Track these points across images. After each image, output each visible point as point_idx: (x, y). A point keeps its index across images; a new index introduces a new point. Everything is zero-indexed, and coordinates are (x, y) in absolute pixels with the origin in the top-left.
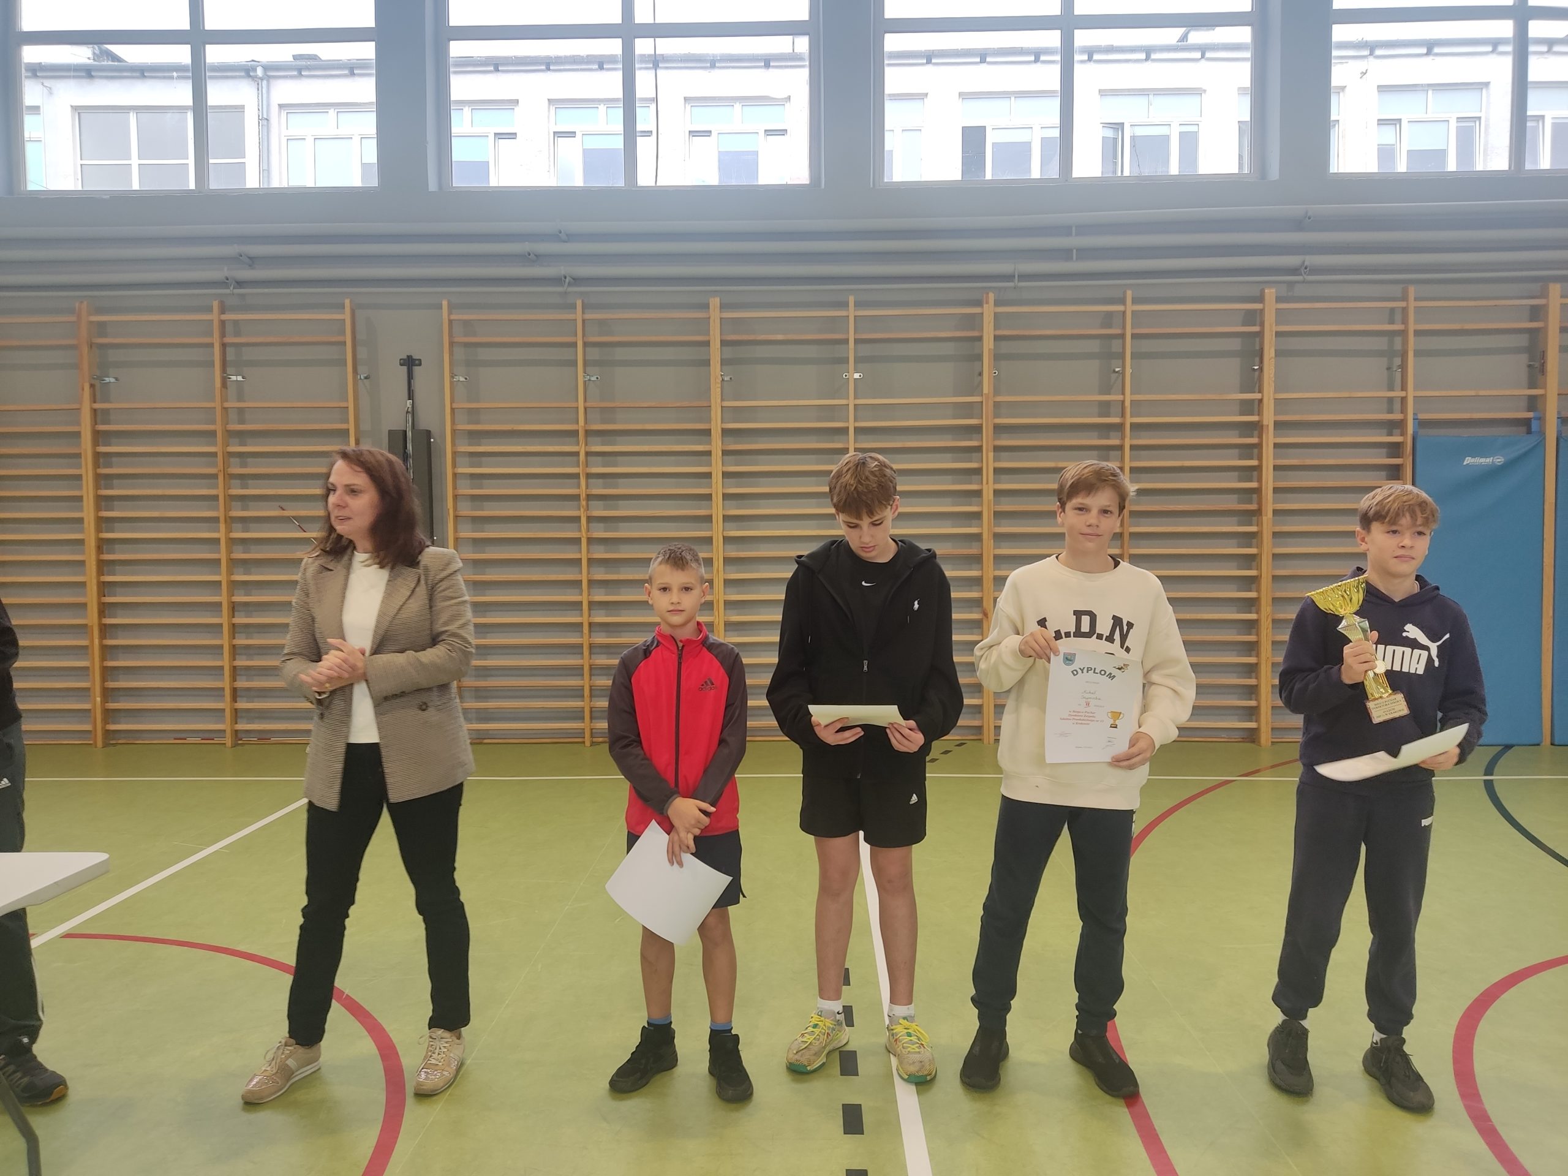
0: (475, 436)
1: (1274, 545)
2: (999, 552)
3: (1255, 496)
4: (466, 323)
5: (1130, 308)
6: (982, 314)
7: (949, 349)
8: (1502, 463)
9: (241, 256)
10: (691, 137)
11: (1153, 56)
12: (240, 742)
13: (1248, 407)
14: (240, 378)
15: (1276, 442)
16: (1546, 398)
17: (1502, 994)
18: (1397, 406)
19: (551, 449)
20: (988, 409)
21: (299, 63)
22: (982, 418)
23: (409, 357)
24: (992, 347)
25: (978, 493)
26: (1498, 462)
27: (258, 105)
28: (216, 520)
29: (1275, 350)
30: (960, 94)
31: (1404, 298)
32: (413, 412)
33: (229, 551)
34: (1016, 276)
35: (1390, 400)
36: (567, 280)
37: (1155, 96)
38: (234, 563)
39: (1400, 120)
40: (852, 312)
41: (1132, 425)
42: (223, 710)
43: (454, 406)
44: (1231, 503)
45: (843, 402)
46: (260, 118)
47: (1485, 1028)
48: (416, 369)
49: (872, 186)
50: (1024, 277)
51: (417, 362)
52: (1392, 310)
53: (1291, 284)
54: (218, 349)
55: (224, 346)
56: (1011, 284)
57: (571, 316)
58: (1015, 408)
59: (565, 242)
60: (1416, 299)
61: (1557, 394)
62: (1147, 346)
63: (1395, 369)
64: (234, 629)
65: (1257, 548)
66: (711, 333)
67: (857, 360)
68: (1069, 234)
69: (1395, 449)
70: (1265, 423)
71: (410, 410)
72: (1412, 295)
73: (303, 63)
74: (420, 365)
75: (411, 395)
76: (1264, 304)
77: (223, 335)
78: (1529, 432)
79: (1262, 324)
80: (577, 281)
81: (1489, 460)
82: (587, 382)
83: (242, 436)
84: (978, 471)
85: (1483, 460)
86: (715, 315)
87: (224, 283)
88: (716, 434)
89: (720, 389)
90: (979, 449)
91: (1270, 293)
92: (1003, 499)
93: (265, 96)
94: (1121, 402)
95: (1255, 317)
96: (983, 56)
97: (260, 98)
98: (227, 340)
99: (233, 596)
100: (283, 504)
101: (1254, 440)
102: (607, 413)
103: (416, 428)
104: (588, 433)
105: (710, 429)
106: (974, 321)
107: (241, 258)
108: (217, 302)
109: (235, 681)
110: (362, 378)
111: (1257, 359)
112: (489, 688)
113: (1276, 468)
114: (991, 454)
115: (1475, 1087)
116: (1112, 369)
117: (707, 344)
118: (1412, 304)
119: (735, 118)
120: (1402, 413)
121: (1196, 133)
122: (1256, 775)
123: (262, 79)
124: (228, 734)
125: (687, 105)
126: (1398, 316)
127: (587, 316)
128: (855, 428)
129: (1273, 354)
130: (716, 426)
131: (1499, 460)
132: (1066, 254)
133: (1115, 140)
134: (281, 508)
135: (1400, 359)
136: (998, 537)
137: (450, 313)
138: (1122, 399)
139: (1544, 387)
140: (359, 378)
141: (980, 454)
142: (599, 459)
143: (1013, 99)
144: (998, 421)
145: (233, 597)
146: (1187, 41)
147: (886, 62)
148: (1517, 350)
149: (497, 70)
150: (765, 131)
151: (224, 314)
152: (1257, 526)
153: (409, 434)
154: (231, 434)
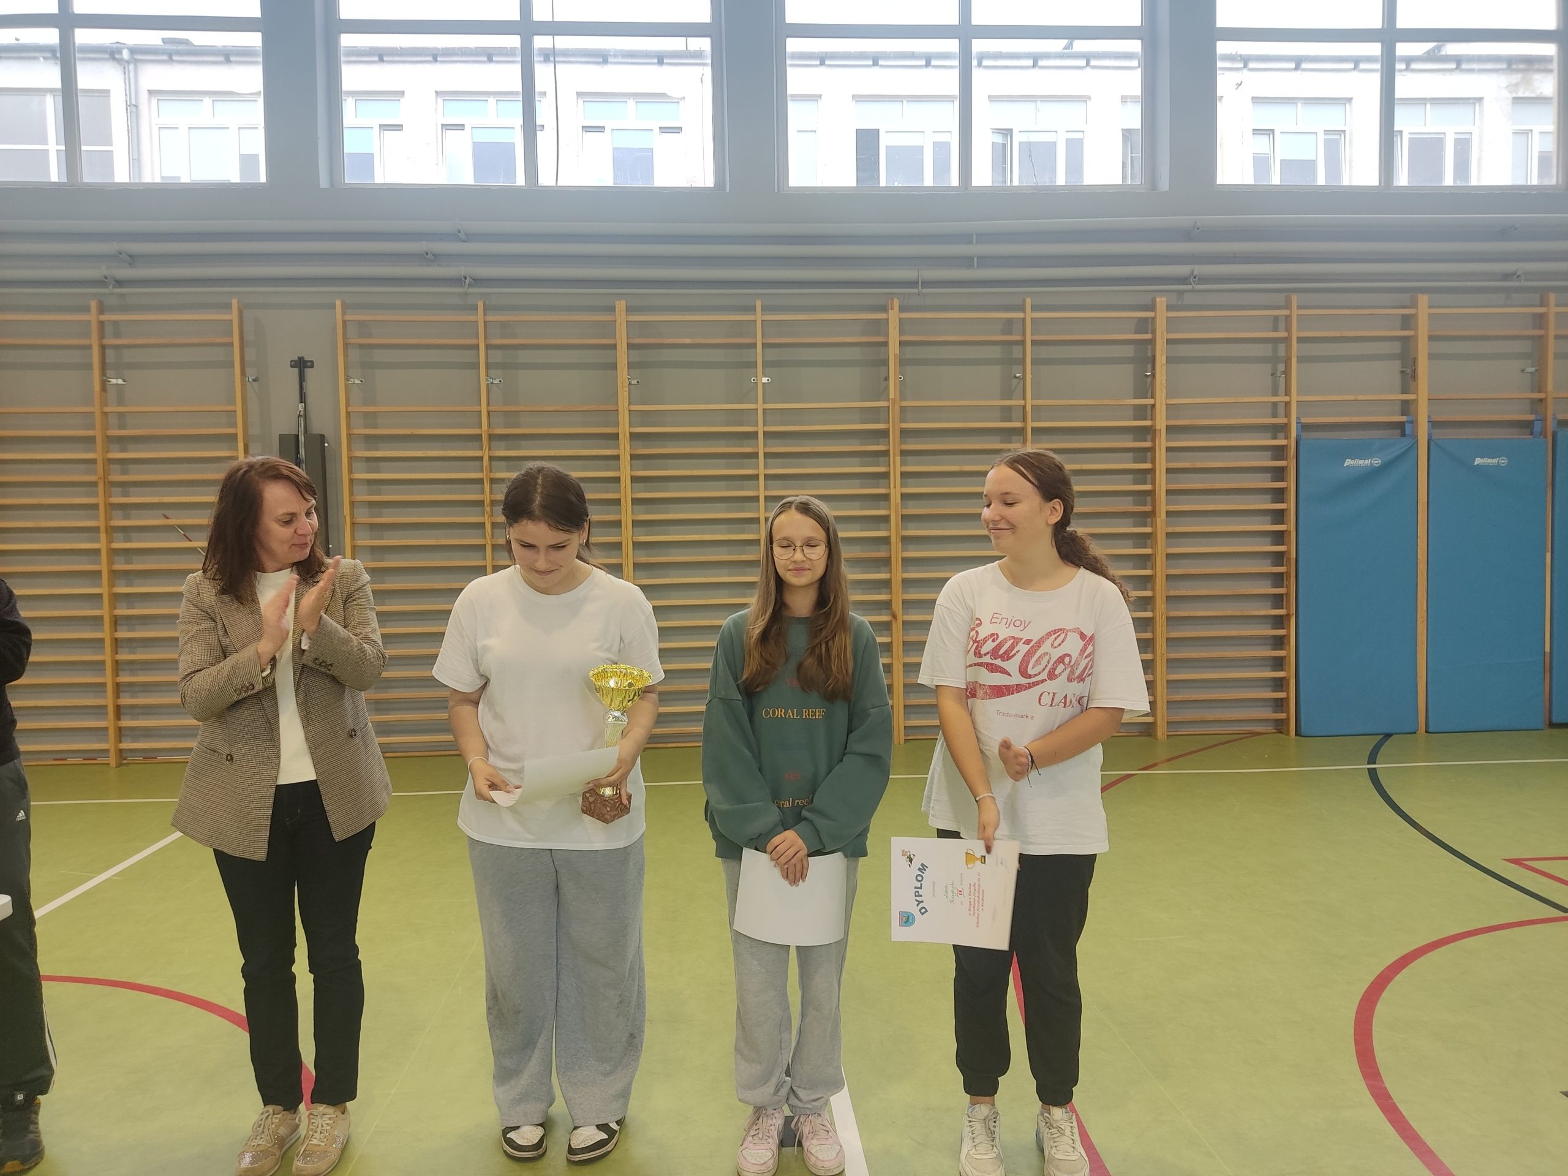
0: (372, 440)
1: (1168, 546)
2: (907, 554)
3: (1149, 498)
4: (361, 324)
5: (1030, 315)
6: (888, 319)
7: (855, 354)
8: (1379, 464)
9: (121, 254)
10: (584, 132)
11: (1040, 63)
12: (124, 762)
13: (1142, 412)
14: (120, 381)
15: (1168, 445)
16: (1417, 402)
17: (1395, 976)
18: (1281, 410)
19: (453, 453)
20: (894, 414)
21: (168, 47)
22: (889, 422)
23: (301, 359)
24: (897, 352)
25: (886, 497)
26: (1376, 464)
27: (126, 90)
28: (96, 530)
29: (1167, 357)
30: (854, 97)
31: (1288, 306)
32: (305, 416)
33: (111, 562)
34: (920, 283)
35: (1275, 405)
36: (467, 281)
37: (1043, 103)
38: (115, 575)
39: (1273, 131)
40: (759, 317)
41: (1033, 429)
42: (106, 729)
43: (350, 409)
44: (1126, 505)
45: (752, 406)
46: (128, 104)
47: (1382, 1010)
48: (308, 371)
49: (776, 191)
50: (927, 284)
51: (309, 364)
52: (1276, 318)
53: (1180, 293)
54: (97, 351)
55: (103, 348)
56: (915, 291)
57: (472, 318)
58: (920, 412)
59: (464, 241)
60: (1298, 307)
61: (1427, 398)
62: (1045, 352)
63: (1279, 375)
64: (117, 643)
65: (1152, 548)
66: (618, 336)
67: (765, 364)
68: (970, 242)
69: (1279, 452)
70: (1158, 427)
71: (302, 413)
72: (1294, 304)
73: (174, 47)
74: (312, 366)
75: (303, 398)
76: (1156, 312)
77: (102, 335)
78: (1403, 435)
79: (1154, 332)
80: (477, 281)
81: (1367, 462)
82: (490, 385)
83: (123, 442)
84: (886, 475)
85: (1361, 462)
86: (621, 317)
87: (102, 283)
88: (624, 439)
89: (627, 393)
90: (886, 453)
91: (1161, 302)
92: (910, 503)
93: (132, 81)
94: (1022, 407)
95: (1146, 325)
96: (876, 59)
97: (127, 83)
98: (106, 341)
99: (115, 609)
100: (167, 512)
101: (1148, 444)
102: (511, 417)
103: (308, 433)
104: (491, 437)
105: (618, 434)
106: (880, 327)
107: (121, 256)
108: (95, 301)
109: (118, 697)
110: (250, 380)
111: (1149, 366)
112: (390, 700)
113: (1168, 471)
114: (898, 459)
115: (1376, 1067)
116: (1013, 375)
117: (614, 347)
118: (1295, 312)
119: (630, 114)
120: (1286, 417)
121: (1081, 141)
122: (1154, 768)
123: (128, 62)
124: (112, 753)
125: (579, 100)
126: (1282, 324)
127: (489, 318)
128: (765, 433)
129: (1164, 360)
130: (624, 429)
131: (1377, 462)
132: (967, 261)
133: (1004, 146)
134: (165, 516)
135: (1284, 365)
136: (905, 540)
137: (344, 314)
138: (1023, 404)
139: (1416, 392)
140: (247, 380)
141: (887, 458)
142: (503, 463)
143: (905, 102)
144: (904, 425)
145: (115, 611)
146: (1072, 49)
147: (788, 62)
148: (1391, 357)
149: (381, 60)
150: (660, 128)
151: (103, 314)
152: (1152, 527)
153: (302, 438)
154: (110, 440)
